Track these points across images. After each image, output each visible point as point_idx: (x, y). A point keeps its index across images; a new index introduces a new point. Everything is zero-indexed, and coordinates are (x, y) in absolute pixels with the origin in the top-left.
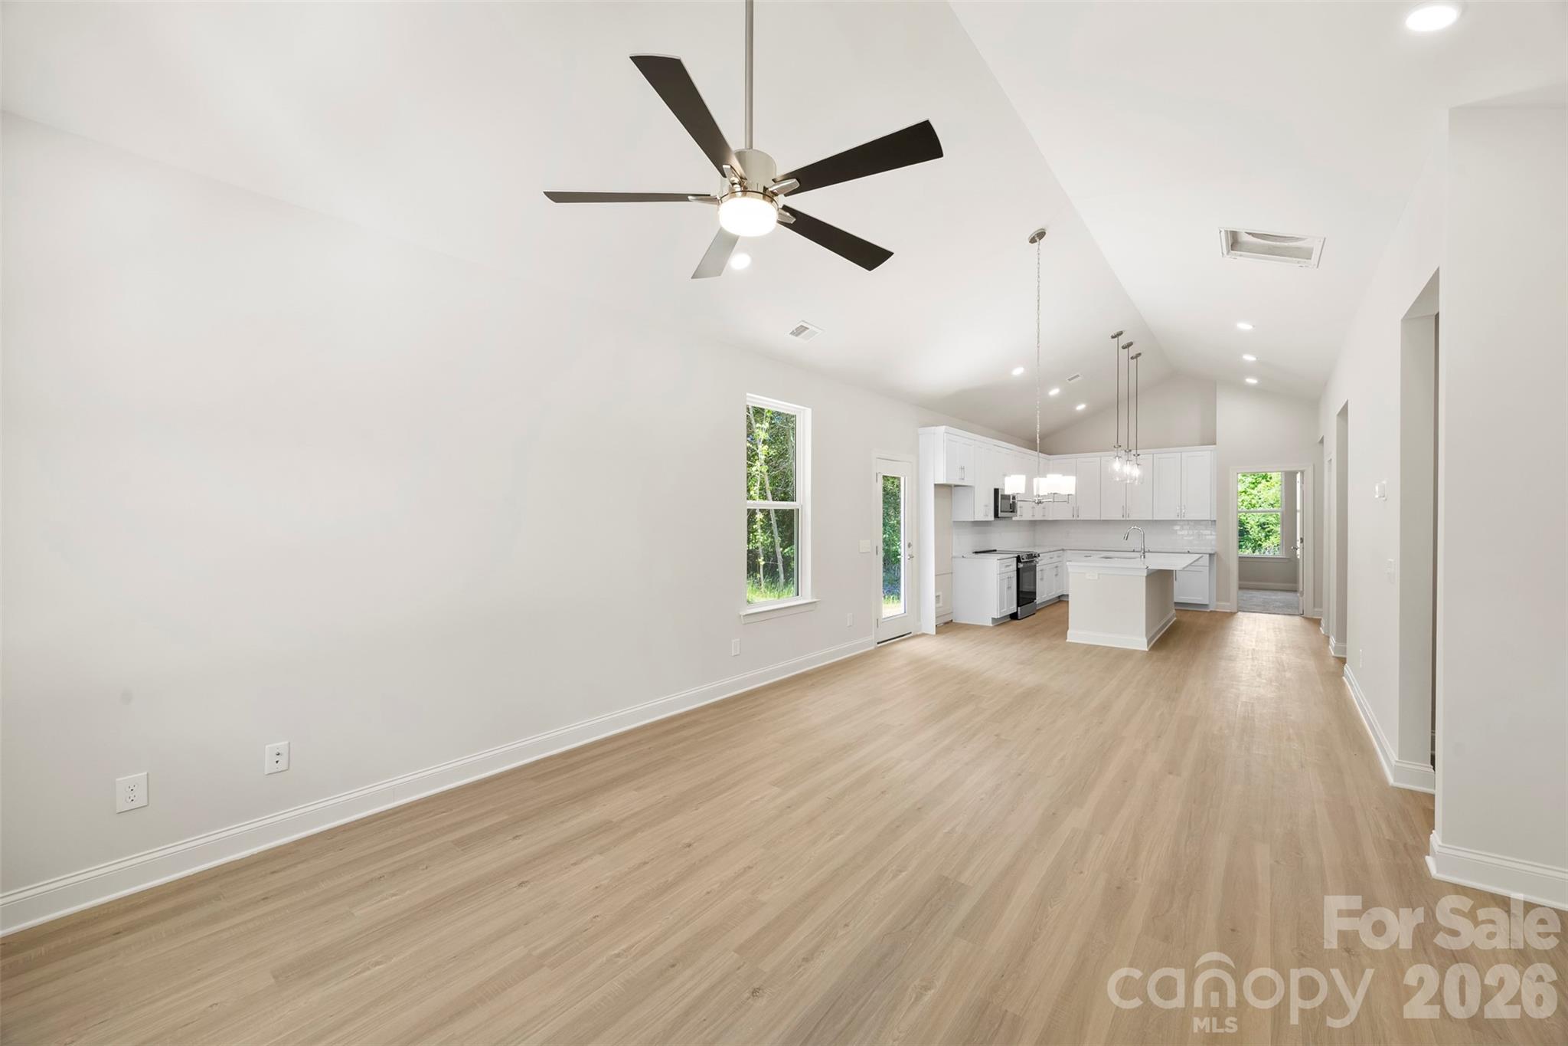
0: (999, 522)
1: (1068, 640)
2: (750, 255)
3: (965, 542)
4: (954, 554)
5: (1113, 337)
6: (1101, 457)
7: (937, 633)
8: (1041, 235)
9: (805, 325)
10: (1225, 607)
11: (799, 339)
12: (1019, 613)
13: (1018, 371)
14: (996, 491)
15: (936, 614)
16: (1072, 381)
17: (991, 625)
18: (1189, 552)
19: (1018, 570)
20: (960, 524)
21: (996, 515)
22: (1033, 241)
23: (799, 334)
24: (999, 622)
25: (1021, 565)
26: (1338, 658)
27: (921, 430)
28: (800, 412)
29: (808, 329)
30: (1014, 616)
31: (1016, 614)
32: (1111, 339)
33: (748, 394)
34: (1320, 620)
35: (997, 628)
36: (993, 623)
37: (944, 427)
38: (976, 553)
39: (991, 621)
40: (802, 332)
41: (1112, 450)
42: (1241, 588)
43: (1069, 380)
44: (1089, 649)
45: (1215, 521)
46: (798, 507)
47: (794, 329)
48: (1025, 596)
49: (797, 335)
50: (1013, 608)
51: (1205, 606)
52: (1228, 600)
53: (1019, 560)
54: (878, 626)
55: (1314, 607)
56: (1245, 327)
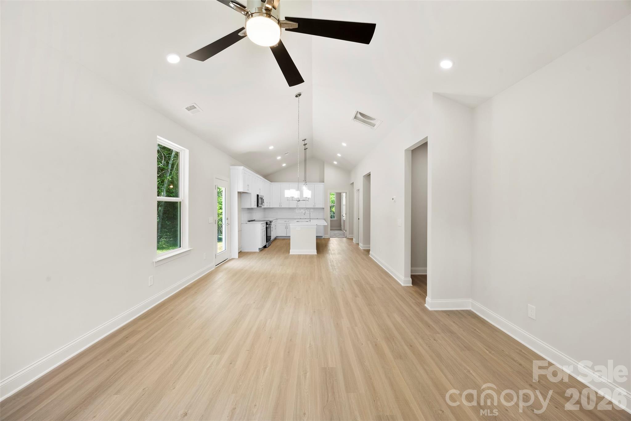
0: (259, 208)
1: (290, 254)
2: (180, 57)
3: (246, 216)
4: (242, 222)
5: (303, 140)
6: (289, 184)
7: (238, 257)
8: (300, 95)
9: (195, 106)
10: (327, 236)
11: (189, 113)
12: (267, 245)
13: (271, 148)
14: (258, 196)
15: (238, 247)
16: (285, 155)
17: (258, 251)
18: (317, 219)
19: (267, 228)
20: (244, 209)
21: (258, 206)
22: (297, 96)
23: (191, 109)
24: (261, 250)
25: (268, 226)
26: (363, 250)
27: (231, 167)
28: (182, 151)
29: (196, 108)
30: (265, 247)
31: (266, 245)
32: (302, 141)
33: (158, 137)
34: (353, 238)
35: (261, 252)
36: (259, 250)
37: (243, 167)
38: (249, 221)
39: (258, 250)
40: (193, 109)
41: (302, 182)
42: (331, 230)
43: (285, 154)
44: (299, 256)
45: (324, 208)
46: (180, 201)
47: (189, 106)
48: (268, 238)
49: (189, 110)
50: (264, 243)
51: (322, 236)
52: (327, 234)
53: (267, 223)
54: (216, 258)
55: (349, 234)
56: (344, 144)
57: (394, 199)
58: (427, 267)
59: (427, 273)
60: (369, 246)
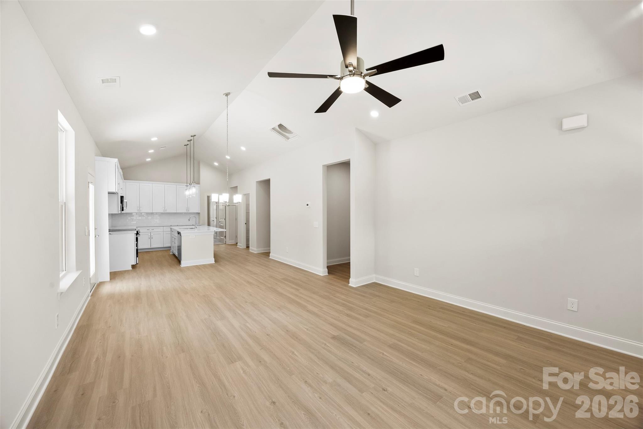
1: (182, 266)
5: (190, 136)
7: (110, 280)
8: (229, 94)
13: (154, 139)
14: (121, 197)
17: (131, 269)
19: (137, 239)
21: (122, 210)
29: (116, 82)
34: (237, 244)
37: (116, 159)
39: (131, 267)
40: (110, 82)
43: (161, 148)
45: (199, 213)
53: (137, 233)
55: (229, 240)
56: (243, 149)
57: (309, 205)
58: (350, 256)
59: (350, 260)
60: (269, 248)
